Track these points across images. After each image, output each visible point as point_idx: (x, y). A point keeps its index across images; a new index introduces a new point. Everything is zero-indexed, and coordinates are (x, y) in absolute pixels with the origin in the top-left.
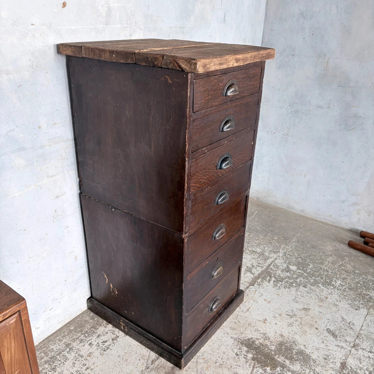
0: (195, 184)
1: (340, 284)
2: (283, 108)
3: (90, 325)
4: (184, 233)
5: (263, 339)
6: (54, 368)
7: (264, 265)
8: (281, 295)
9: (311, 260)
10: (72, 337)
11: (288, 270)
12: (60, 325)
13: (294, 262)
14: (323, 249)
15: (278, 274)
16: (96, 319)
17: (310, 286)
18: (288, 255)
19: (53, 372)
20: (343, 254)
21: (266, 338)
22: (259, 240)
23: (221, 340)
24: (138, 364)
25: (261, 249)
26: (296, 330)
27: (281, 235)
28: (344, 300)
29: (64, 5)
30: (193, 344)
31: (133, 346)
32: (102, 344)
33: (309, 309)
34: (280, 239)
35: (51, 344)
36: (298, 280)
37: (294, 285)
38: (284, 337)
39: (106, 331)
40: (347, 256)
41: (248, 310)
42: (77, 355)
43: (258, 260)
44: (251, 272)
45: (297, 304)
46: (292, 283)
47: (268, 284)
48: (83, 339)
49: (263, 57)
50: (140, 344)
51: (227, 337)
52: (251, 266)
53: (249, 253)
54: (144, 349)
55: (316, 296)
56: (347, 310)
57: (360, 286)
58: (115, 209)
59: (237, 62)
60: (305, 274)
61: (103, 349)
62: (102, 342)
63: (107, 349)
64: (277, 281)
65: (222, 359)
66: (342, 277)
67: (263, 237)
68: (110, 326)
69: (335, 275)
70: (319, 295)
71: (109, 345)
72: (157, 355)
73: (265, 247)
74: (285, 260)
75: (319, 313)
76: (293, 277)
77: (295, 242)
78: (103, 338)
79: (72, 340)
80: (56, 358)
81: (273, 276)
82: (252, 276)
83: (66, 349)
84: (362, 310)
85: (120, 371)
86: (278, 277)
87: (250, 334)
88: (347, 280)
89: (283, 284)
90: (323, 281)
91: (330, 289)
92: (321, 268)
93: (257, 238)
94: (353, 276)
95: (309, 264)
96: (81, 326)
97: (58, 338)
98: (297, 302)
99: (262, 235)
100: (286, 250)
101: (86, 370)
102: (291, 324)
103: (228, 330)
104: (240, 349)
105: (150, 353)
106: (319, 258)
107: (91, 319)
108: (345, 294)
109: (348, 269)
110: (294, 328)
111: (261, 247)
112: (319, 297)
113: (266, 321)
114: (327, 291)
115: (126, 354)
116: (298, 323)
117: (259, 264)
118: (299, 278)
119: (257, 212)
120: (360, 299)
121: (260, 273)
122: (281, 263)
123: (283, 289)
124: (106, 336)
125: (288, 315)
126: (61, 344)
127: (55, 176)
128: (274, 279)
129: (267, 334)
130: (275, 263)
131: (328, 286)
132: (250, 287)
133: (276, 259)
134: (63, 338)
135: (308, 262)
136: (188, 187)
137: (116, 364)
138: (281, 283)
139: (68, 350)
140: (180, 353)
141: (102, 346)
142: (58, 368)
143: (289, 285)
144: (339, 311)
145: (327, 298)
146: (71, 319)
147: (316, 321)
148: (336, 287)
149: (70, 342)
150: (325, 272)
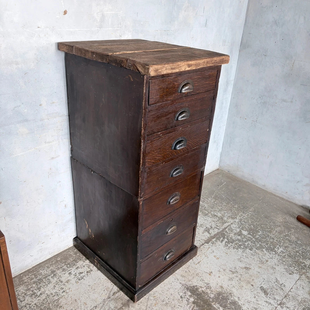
0: (150, 160)
1: (282, 251)
2: (254, 99)
3: (73, 258)
4: (139, 197)
5: (205, 288)
6: (39, 288)
7: (221, 227)
8: (229, 254)
9: (262, 227)
10: (57, 266)
11: (240, 234)
12: (50, 256)
13: (246, 228)
14: (274, 220)
15: (231, 237)
16: (78, 255)
17: (255, 249)
18: (243, 221)
19: (38, 290)
20: (290, 226)
21: (209, 287)
22: (221, 206)
23: (172, 284)
24: (102, 293)
25: (222, 214)
26: (235, 284)
27: (241, 204)
28: (281, 265)
29: (65, 13)
30: (147, 284)
31: (102, 279)
32: (79, 274)
33: (250, 269)
34: (239, 207)
35: (41, 269)
36: (246, 244)
37: (242, 247)
38: (223, 288)
39: (83, 265)
40: (293, 228)
41: (199, 263)
42: (58, 280)
43: (217, 223)
44: (208, 232)
45: (240, 263)
46: (241, 245)
47: (220, 244)
48: (65, 268)
49: (217, 62)
50: (107, 279)
51: (177, 282)
52: (210, 228)
53: (211, 216)
54: (109, 283)
55: (258, 258)
56: (282, 273)
57: (298, 255)
58: (94, 172)
59: (189, 67)
60: (254, 239)
61: (78, 278)
62: (79, 273)
63: (82, 279)
64: (228, 242)
65: (169, 299)
66: (285, 245)
67: (226, 204)
68: (87, 262)
69: (279, 243)
70: (261, 258)
71: (84, 276)
72: (118, 289)
73: (225, 213)
74: (239, 225)
75: (257, 273)
76: (242, 240)
77: (252, 212)
78: (81, 270)
79: (57, 269)
80: (43, 280)
81: (226, 237)
82: (209, 235)
83: (51, 275)
84: (295, 275)
85: (87, 297)
86: (230, 239)
87: (195, 282)
88: (289, 248)
89: (233, 245)
90: (268, 247)
91: (271, 254)
92: (268, 236)
93: (220, 205)
94: (294, 246)
95: (259, 231)
96: (66, 258)
97: (47, 265)
98: (241, 262)
99: (225, 203)
100: (242, 217)
101: (62, 293)
102: (231, 279)
103: (179, 277)
104: (185, 293)
105: (113, 286)
106: (269, 227)
107: (74, 254)
108: (284, 260)
109: (292, 239)
110: (233, 283)
111: (222, 212)
112: (260, 260)
113: (211, 274)
114: (269, 256)
115: (95, 284)
116: (237, 279)
117: (217, 226)
118: (248, 242)
119: (225, 183)
120: (296, 265)
121: (216, 234)
122: (236, 228)
123: (231, 249)
124: (82, 269)
125: (231, 271)
126: (48, 270)
127: (51, 142)
128: (227, 240)
129: (210, 284)
130: (230, 227)
131: (271, 251)
132: (204, 244)
133: (232, 224)
134: (50, 266)
135: (258, 230)
136: (143, 162)
137: (86, 291)
138: (231, 244)
139: (52, 275)
140: (135, 290)
141: (78, 276)
142: (42, 288)
143: (238, 247)
144: (275, 273)
145: (267, 261)
146: (59, 252)
147: (253, 279)
148: (277, 253)
149: (55, 270)
150: (271, 239)
